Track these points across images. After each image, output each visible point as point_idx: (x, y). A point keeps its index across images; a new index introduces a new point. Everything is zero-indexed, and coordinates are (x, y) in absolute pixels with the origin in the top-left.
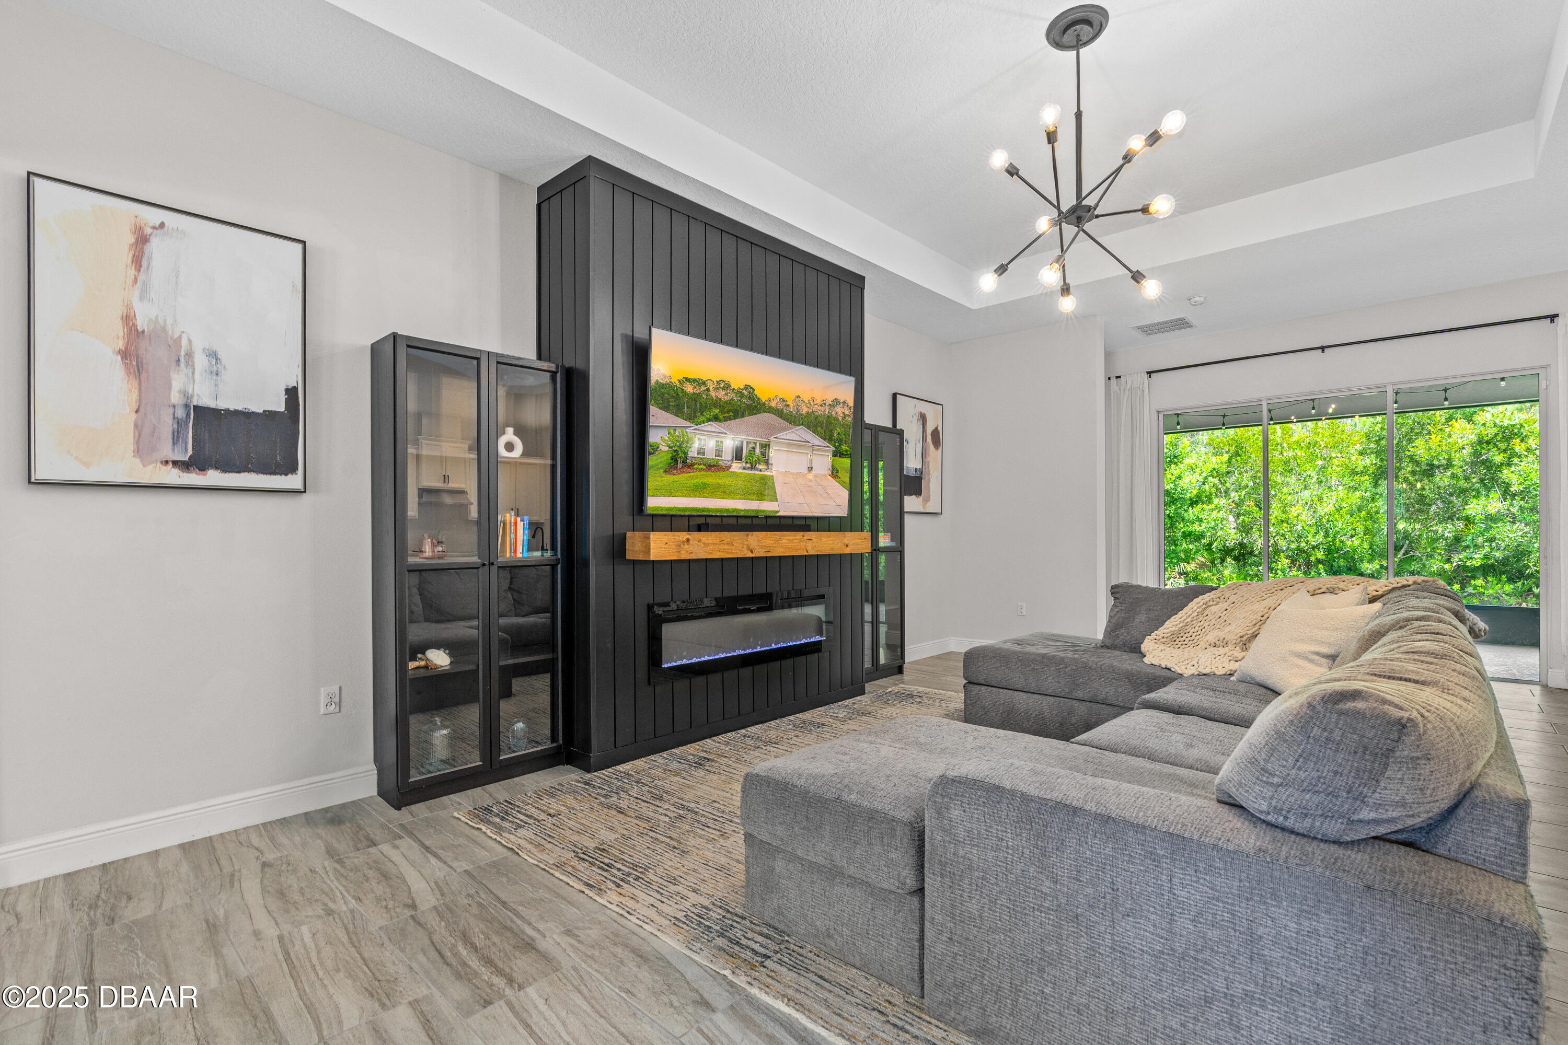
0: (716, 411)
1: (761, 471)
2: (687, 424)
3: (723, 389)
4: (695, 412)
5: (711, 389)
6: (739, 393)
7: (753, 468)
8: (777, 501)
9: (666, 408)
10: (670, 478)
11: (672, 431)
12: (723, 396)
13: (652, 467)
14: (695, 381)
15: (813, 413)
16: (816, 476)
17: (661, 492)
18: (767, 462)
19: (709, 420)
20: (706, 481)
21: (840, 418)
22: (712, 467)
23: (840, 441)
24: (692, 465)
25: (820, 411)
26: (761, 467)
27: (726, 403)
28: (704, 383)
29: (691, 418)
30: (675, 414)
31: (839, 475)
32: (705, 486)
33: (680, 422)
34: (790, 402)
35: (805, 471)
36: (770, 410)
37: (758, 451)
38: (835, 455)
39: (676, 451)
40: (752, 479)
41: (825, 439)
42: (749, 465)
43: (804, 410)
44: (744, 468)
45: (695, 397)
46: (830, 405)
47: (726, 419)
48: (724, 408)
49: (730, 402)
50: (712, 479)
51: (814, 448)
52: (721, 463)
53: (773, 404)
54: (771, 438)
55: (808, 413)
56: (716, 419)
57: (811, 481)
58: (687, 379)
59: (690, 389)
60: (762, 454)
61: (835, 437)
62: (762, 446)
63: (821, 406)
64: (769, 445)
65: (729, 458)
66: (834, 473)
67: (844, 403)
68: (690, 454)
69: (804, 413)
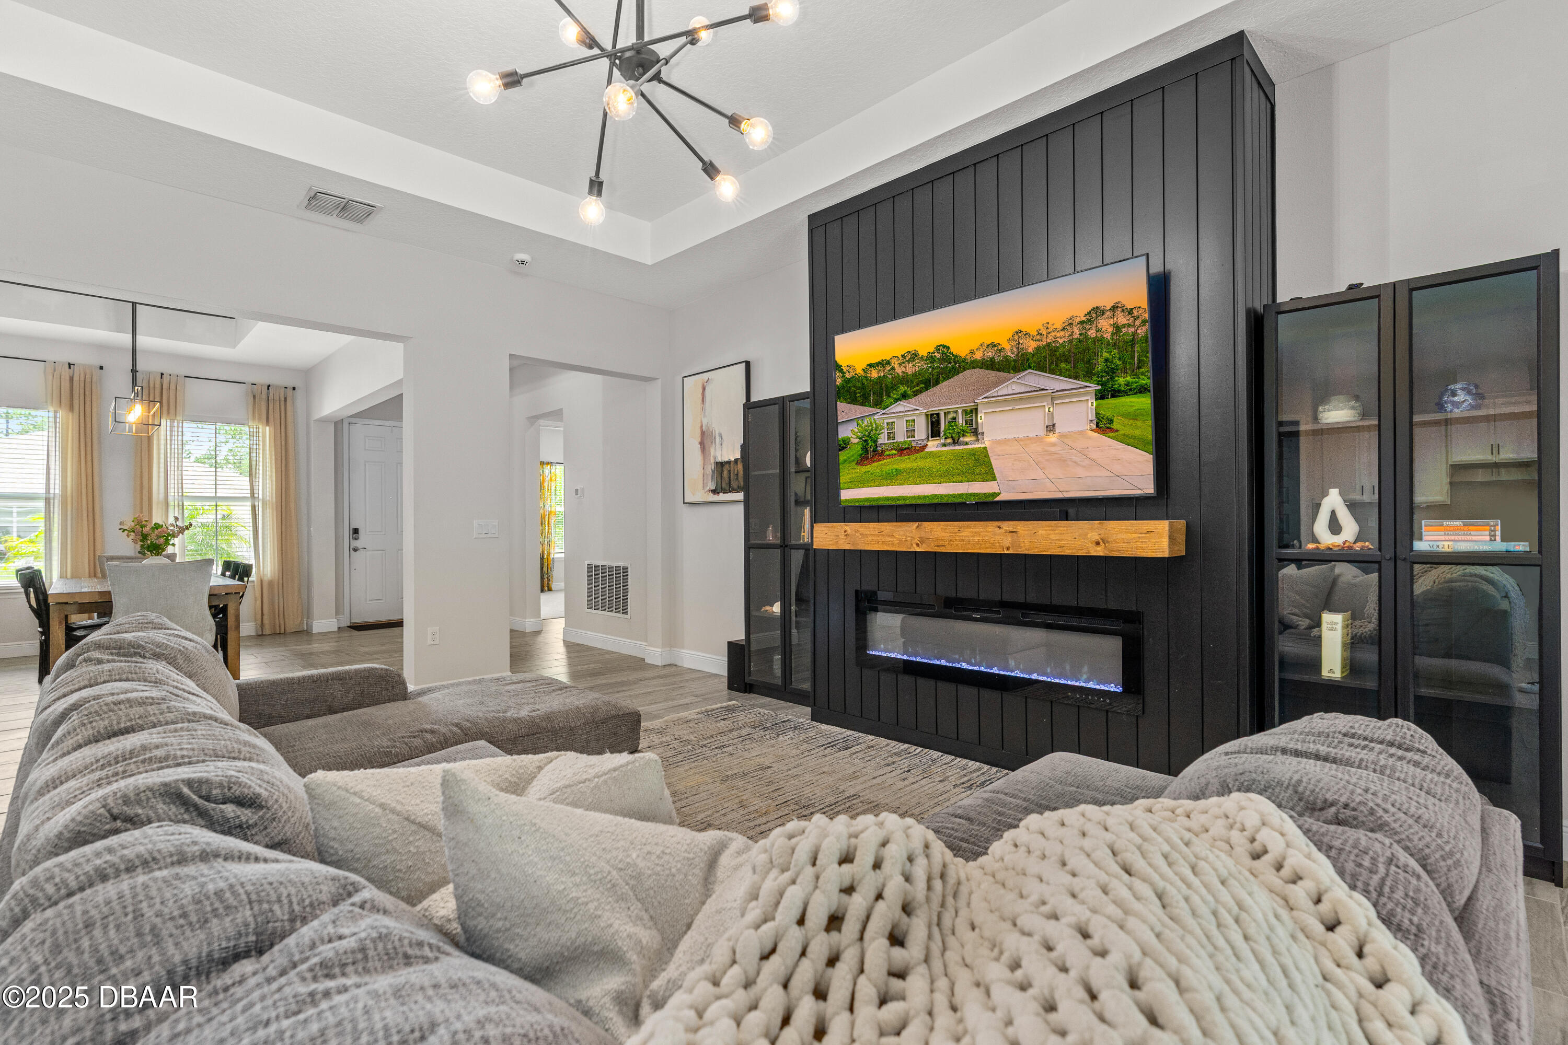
0: (903, 388)
1: (967, 444)
2: (872, 410)
3: (909, 361)
4: (882, 397)
5: (896, 366)
6: (931, 358)
7: (955, 442)
8: (994, 479)
9: (853, 401)
10: (863, 469)
11: (860, 422)
12: (909, 369)
13: (845, 461)
14: (878, 364)
15: (1049, 345)
16: (1062, 436)
17: (854, 484)
18: (975, 432)
19: (897, 400)
20: (896, 466)
21: (1108, 336)
22: (904, 450)
23: (1112, 372)
24: (883, 452)
25: (1062, 338)
26: (966, 439)
27: (914, 375)
28: (888, 363)
29: (878, 404)
30: (862, 404)
31: (1115, 426)
32: (898, 472)
33: (868, 410)
34: (1007, 346)
35: (1041, 431)
36: (975, 365)
37: (960, 420)
38: (1100, 396)
39: (866, 441)
40: (959, 457)
41: (1077, 377)
42: (949, 441)
43: (1031, 346)
44: (944, 445)
45: (880, 381)
46: (1082, 322)
47: (915, 394)
48: (912, 382)
49: (920, 373)
50: (905, 463)
51: (1054, 396)
52: (914, 444)
53: (978, 356)
54: (979, 400)
55: (1038, 349)
56: (904, 396)
57: (1054, 445)
58: (871, 365)
59: (874, 374)
60: (966, 422)
61: (1100, 366)
62: (965, 412)
63: (1064, 329)
64: (976, 410)
65: (924, 436)
66: (1103, 425)
67: (1114, 308)
68: (880, 441)
69: (1030, 350)
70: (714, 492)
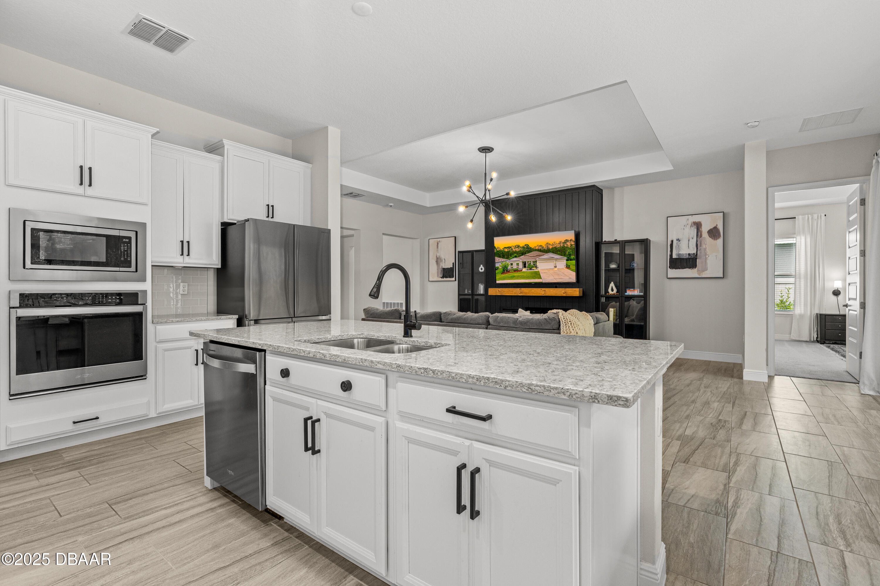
0: (516, 255)
1: (534, 270)
2: (506, 260)
3: (517, 247)
4: (509, 256)
5: (513, 248)
6: (523, 247)
7: (531, 269)
8: (541, 279)
9: (500, 257)
10: (503, 275)
11: (502, 263)
12: (517, 250)
13: (497, 273)
14: (507, 247)
15: (555, 247)
16: (558, 269)
17: (500, 279)
18: (536, 267)
19: (514, 258)
20: (514, 275)
21: (569, 247)
22: (516, 271)
23: (570, 255)
24: (509, 271)
25: (558, 246)
26: (534, 269)
27: (519, 251)
28: (511, 247)
29: (508, 258)
30: (503, 258)
31: (570, 267)
32: (514, 276)
33: (504, 260)
34: (545, 246)
35: (553, 267)
36: (536, 250)
37: (532, 264)
38: (567, 260)
39: (504, 268)
40: (532, 273)
41: (562, 255)
42: (529, 269)
43: (551, 247)
44: (527, 270)
45: (508, 252)
46: (563, 243)
47: (519, 256)
48: (518, 253)
49: (520, 251)
50: (516, 274)
51: (556, 259)
52: (519, 269)
53: (537, 248)
54: (537, 259)
55: (552, 248)
56: (516, 257)
57: (556, 271)
58: (505, 248)
59: (506, 250)
60: (534, 264)
61: (567, 253)
62: (533, 262)
63: (559, 244)
64: (536, 261)
65: (522, 267)
66: (568, 267)
67: (571, 240)
68: (508, 268)
69: (550, 248)
70: (442, 278)
